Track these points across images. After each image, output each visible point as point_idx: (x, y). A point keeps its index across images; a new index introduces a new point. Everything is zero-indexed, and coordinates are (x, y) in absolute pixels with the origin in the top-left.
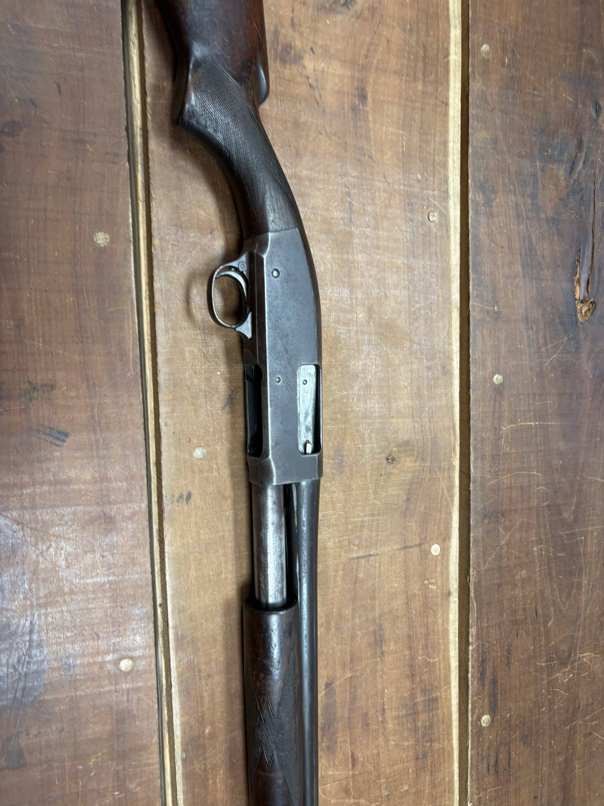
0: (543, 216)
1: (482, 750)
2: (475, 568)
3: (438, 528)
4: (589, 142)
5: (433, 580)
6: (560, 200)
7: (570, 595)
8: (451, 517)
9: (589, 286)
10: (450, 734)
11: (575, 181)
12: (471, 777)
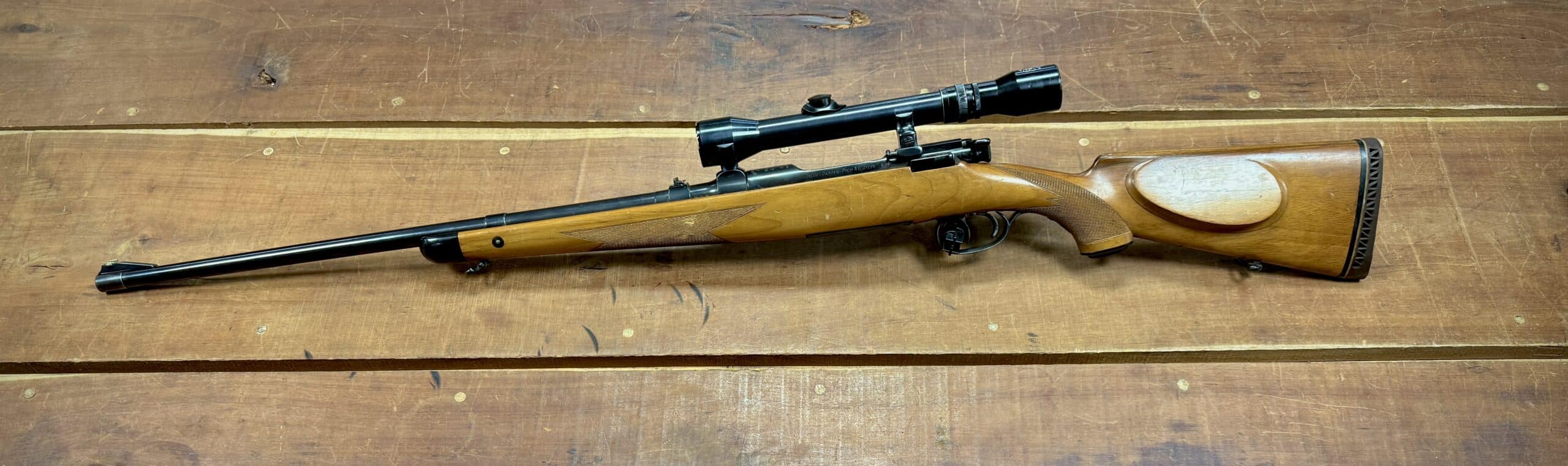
0: (778, 59)
1: (1284, 97)
2: (1102, 108)
3: (1064, 140)
4: (712, 21)
5: (1114, 144)
6: (763, 44)
7: (1132, 22)
8: (1053, 129)
9: (837, 16)
10: (1266, 127)
11: (746, 33)
12: (1312, 107)
